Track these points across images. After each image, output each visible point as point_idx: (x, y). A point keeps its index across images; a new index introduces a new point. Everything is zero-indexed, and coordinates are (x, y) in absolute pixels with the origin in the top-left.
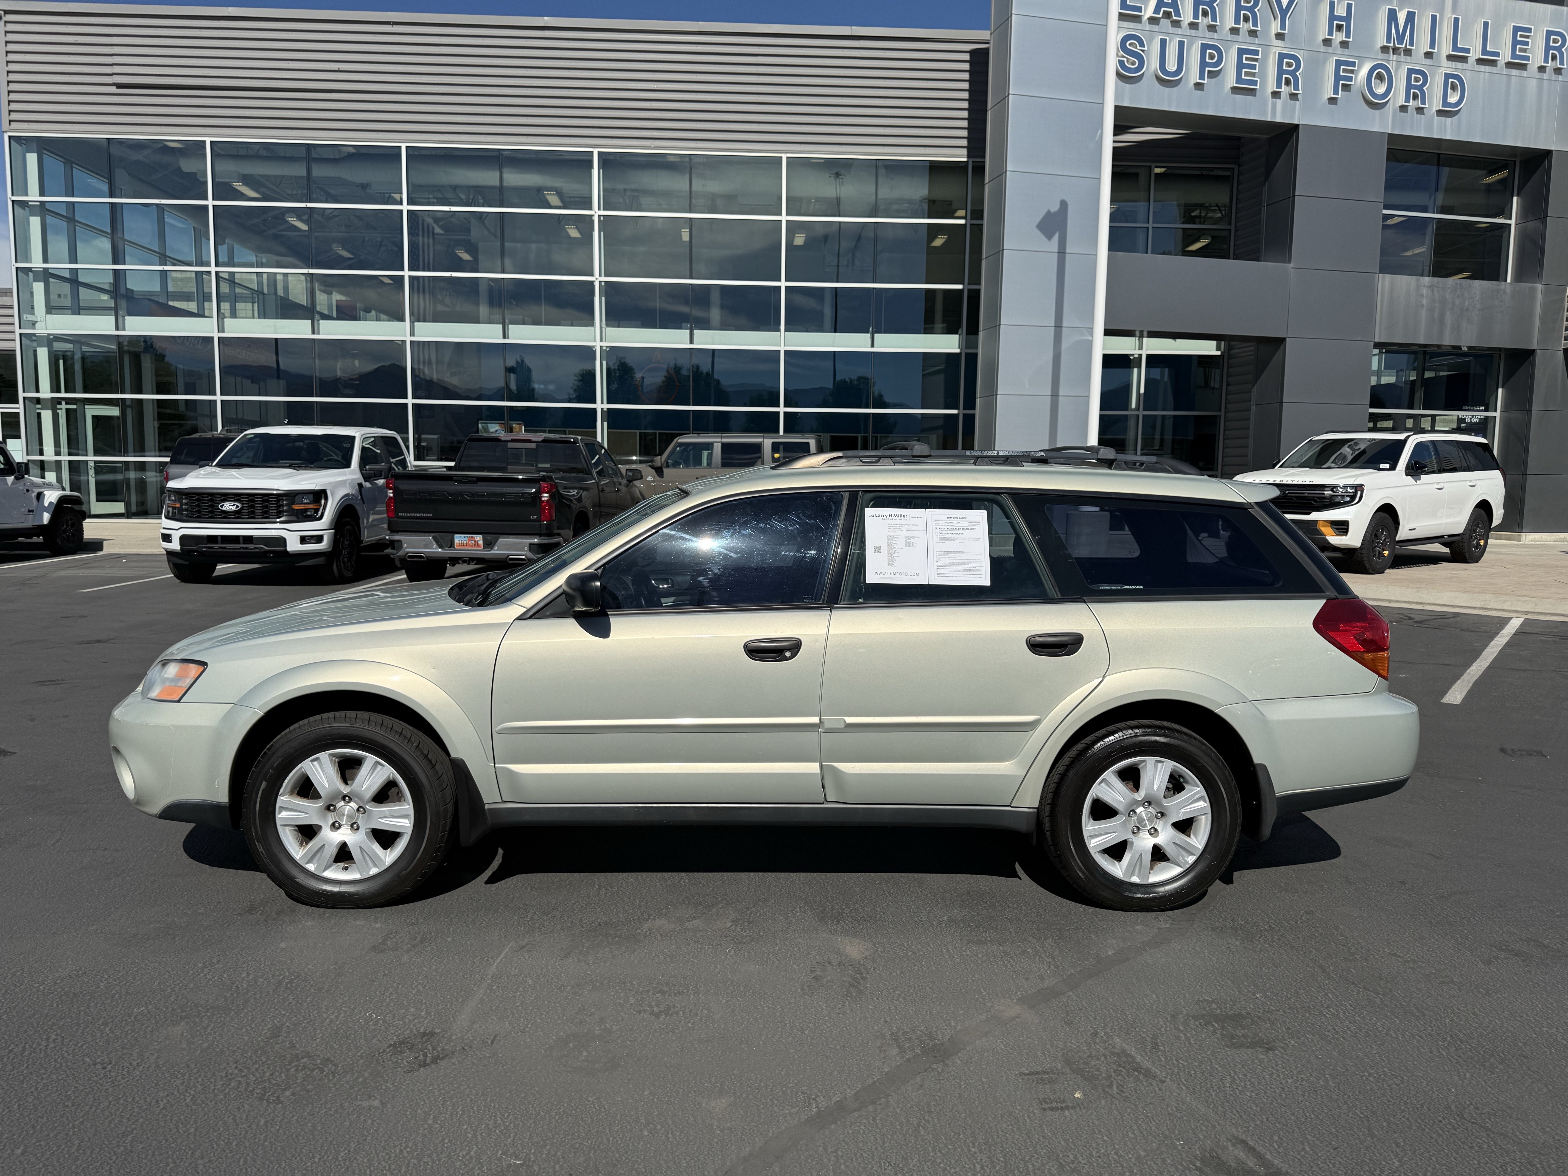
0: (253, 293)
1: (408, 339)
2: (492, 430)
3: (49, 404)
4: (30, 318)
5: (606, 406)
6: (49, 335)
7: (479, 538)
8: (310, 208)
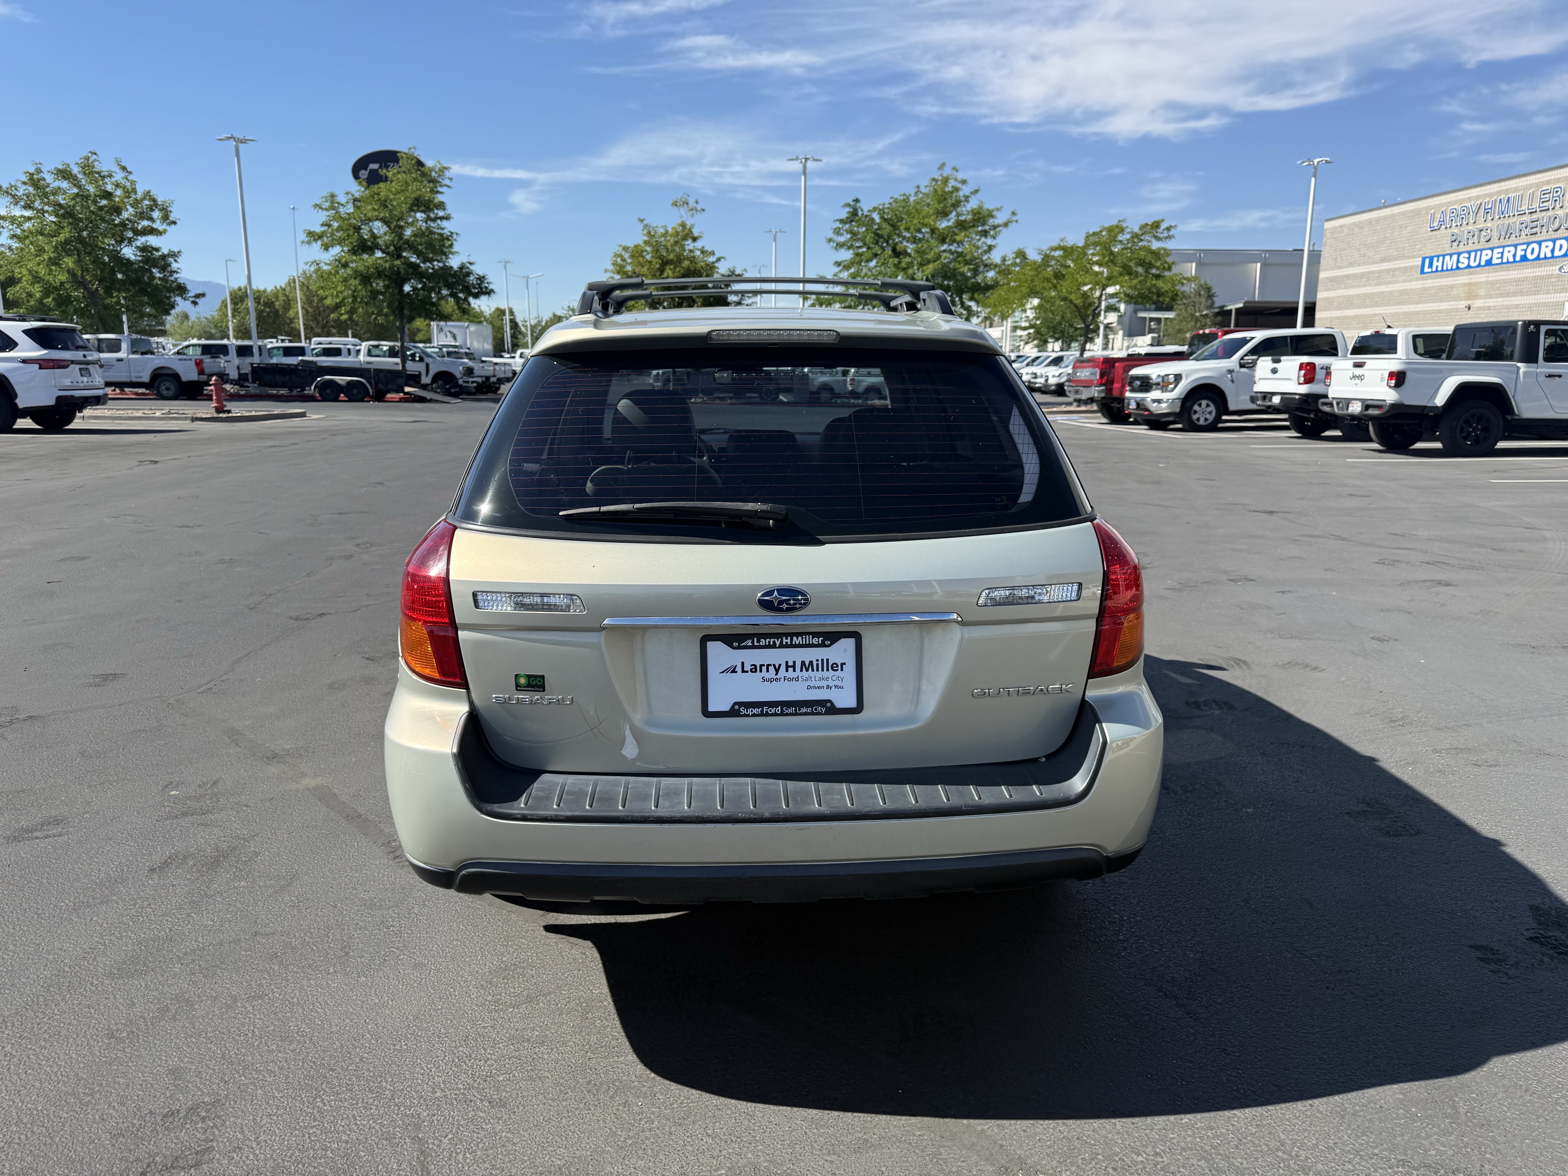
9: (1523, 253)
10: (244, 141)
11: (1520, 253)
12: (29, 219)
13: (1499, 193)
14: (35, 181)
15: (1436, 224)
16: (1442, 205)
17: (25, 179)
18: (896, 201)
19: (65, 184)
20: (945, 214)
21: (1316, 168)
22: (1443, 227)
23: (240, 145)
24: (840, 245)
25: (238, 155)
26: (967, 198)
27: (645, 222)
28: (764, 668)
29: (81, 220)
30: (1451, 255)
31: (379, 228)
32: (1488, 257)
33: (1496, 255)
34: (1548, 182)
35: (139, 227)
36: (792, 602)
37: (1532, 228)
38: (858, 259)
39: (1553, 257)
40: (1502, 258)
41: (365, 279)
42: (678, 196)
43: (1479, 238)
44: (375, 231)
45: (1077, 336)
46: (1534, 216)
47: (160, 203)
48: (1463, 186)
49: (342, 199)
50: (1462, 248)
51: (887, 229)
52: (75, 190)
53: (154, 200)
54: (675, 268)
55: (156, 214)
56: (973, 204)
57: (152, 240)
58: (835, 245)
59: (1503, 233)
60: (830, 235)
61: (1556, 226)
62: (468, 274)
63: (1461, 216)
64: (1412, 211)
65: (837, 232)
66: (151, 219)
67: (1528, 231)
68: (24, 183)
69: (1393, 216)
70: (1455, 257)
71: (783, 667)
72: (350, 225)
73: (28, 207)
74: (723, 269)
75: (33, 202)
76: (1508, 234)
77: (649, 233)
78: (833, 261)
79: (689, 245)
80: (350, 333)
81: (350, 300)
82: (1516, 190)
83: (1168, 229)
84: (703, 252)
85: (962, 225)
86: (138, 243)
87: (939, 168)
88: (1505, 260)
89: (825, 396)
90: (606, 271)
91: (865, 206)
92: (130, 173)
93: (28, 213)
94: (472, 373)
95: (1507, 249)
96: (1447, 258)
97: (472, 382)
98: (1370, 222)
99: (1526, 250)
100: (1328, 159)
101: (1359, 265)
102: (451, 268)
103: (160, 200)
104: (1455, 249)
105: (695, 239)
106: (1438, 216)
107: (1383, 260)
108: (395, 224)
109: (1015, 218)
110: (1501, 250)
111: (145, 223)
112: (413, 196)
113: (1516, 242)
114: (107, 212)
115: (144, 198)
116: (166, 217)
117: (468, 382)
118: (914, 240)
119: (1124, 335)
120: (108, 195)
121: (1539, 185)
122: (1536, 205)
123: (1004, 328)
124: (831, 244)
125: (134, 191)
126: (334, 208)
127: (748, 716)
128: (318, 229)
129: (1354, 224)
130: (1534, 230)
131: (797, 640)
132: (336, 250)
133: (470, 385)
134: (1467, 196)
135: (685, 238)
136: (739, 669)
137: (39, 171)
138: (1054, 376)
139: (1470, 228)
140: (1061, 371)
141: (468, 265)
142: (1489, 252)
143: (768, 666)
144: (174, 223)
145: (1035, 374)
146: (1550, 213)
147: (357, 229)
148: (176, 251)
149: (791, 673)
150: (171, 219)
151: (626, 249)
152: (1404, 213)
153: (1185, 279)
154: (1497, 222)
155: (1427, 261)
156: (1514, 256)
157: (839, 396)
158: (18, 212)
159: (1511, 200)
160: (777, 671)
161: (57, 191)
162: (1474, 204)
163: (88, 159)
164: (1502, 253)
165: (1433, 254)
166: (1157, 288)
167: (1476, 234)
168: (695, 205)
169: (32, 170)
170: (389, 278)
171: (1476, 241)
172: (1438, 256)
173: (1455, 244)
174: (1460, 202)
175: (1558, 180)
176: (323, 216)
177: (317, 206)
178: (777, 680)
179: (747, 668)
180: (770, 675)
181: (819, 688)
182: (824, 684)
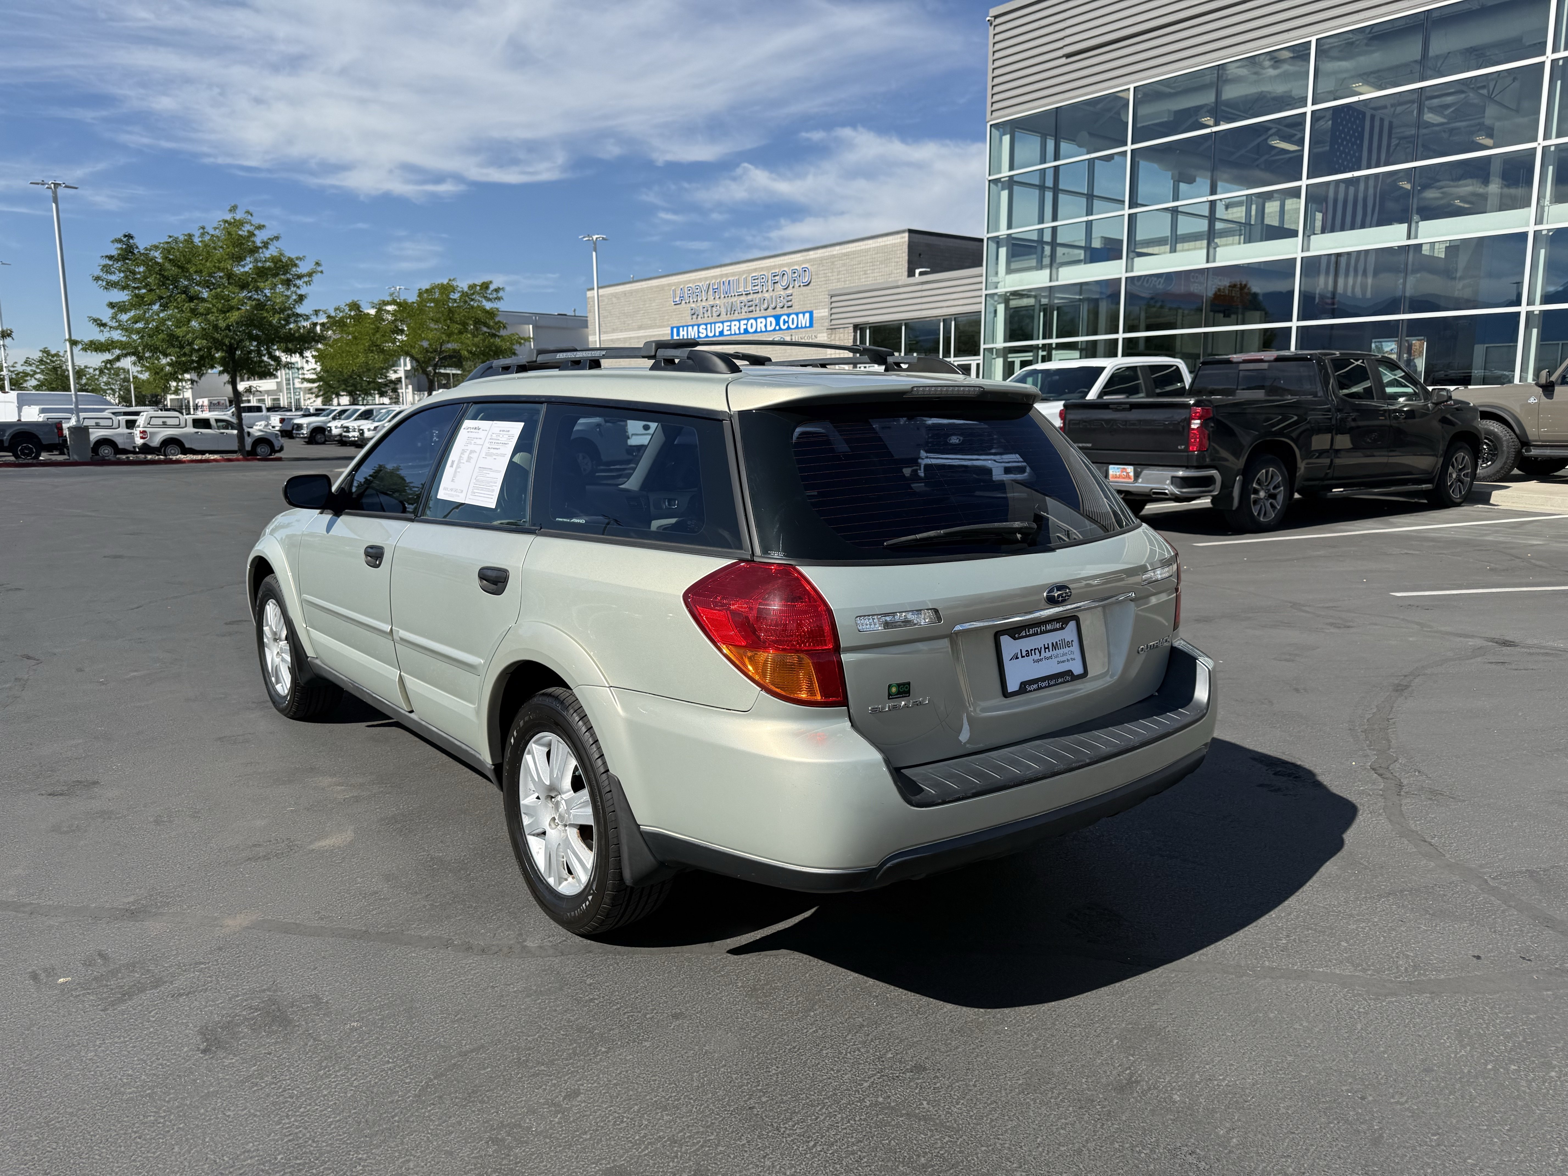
0: (1240, 226)
1: (1299, 255)
2: (1387, 349)
3: (1001, 353)
4: (995, 279)
5: (1538, 308)
6: (1006, 292)
7: (1130, 469)
8: (1215, 132)
9: (745, 327)
11: (743, 327)
13: (722, 276)
15: (677, 299)
16: (679, 283)
18: (176, 240)
20: (239, 259)
21: (595, 243)
22: (683, 302)
24: (110, 285)
26: (266, 245)
28: (1033, 652)
30: (693, 326)
32: (721, 329)
33: (726, 328)
34: (755, 270)
36: (1064, 595)
37: (749, 307)
38: (139, 302)
39: (766, 331)
40: (730, 330)
43: (712, 313)
45: (370, 389)
46: (750, 297)
48: (694, 268)
50: (700, 321)
51: (173, 270)
56: (272, 251)
58: (104, 283)
59: (729, 310)
60: (98, 272)
61: (765, 306)
63: (695, 293)
64: (657, 287)
65: (106, 269)
67: (746, 309)
69: (642, 290)
70: (696, 328)
71: (1043, 650)
76: (732, 310)
78: (107, 302)
82: (733, 274)
83: (497, 290)
85: (262, 273)
87: (230, 210)
88: (733, 333)
89: (106, 451)
91: (142, 243)
95: (733, 323)
96: (690, 328)
98: (625, 293)
99: (747, 324)
100: (604, 236)
101: (621, 331)
104: (694, 322)
106: (678, 292)
107: (640, 328)
109: (319, 269)
110: (729, 324)
113: (739, 318)
118: (207, 285)
119: (413, 390)
121: (749, 272)
122: (750, 288)
123: (279, 380)
124: (100, 282)
127: (1031, 691)
129: (612, 294)
130: (751, 309)
131: (1049, 627)
134: (698, 277)
136: (1019, 656)
138: (369, 430)
139: (704, 304)
140: (376, 424)
142: (720, 325)
143: (1035, 649)
145: (347, 428)
146: (760, 295)
149: (1048, 654)
152: (651, 288)
153: (522, 339)
154: (723, 301)
155: (675, 330)
156: (739, 328)
157: (125, 451)
159: (731, 282)
160: (1040, 653)
162: (703, 285)
164: (730, 326)
165: (679, 325)
166: (496, 346)
167: (709, 309)
171: (710, 316)
172: (683, 327)
173: (695, 317)
174: (694, 281)
175: (762, 269)
178: (1041, 660)
179: (1024, 654)
180: (1037, 657)
181: (1063, 662)
182: (1065, 658)
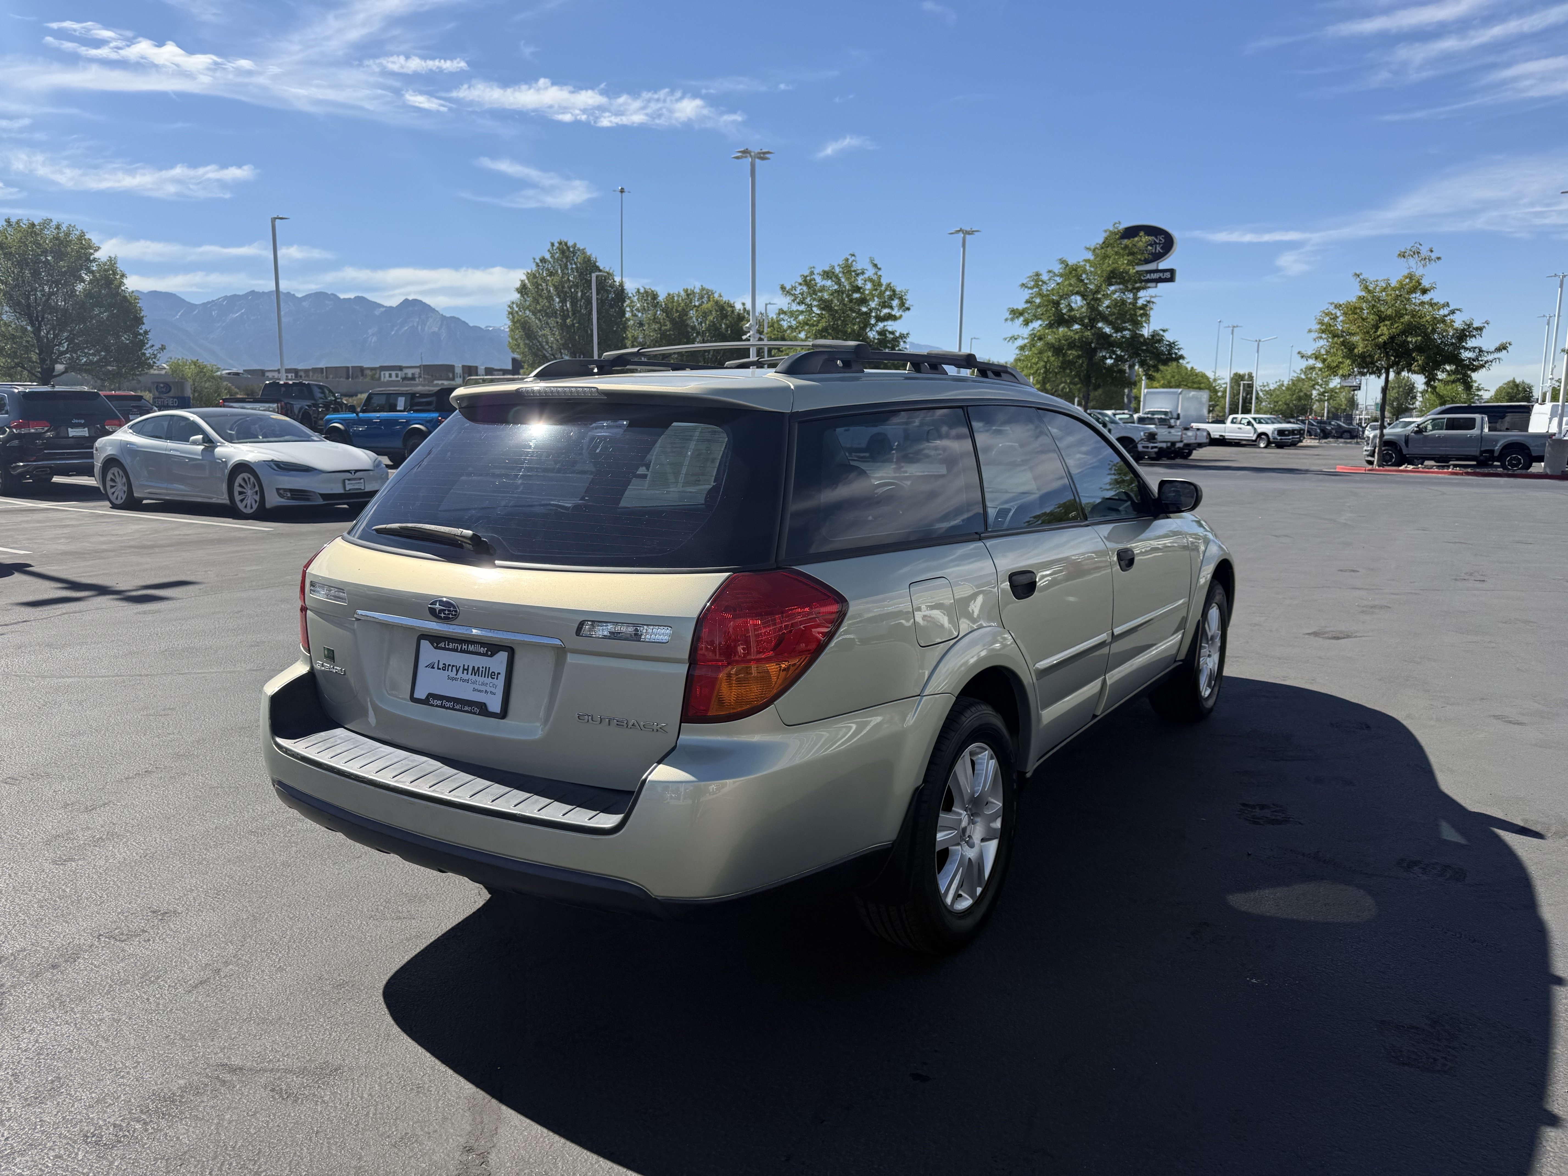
10: (971, 233)
12: (802, 312)
14: (807, 282)
17: (800, 280)
19: (829, 283)
23: (968, 237)
25: (964, 246)
27: (1361, 277)
28: (450, 668)
29: (836, 311)
31: (1077, 301)
35: (882, 314)
36: (447, 612)
41: (1058, 350)
42: (1406, 246)
44: (1073, 305)
47: (897, 293)
49: (1045, 277)
52: (836, 287)
53: (894, 291)
54: (1392, 324)
55: (895, 303)
57: (890, 325)
62: (1160, 341)
66: (891, 307)
68: (800, 284)
71: (461, 669)
72: (1049, 301)
73: (801, 302)
74: (1459, 321)
75: (804, 299)
77: (1366, 288)
79: (1417, 298)
80: (1076, 400)
81: (1042, 371)
84: (1431, 305)
86: (878, 328)
90: (1310, 331)
92: (880, 269)
93: (802, 308)
94: (1154, 439)
97: (1152, 448)
102: (1142, 335)
103: (898, 289)
105: (1424, 291)
108: (1091, 297)
111: (886, 311)
112: (1108, 269)
114: (855, 303)
115: (886, 290)
116: (902, 305)
117: (1147, 447)
120: (857, 289)
125: (880, 284)
126: (1037, 286)
127: (434, 705)
128: (1021, 306)
131: (471, 648)
132: (1036, 325)
133: (1150, 450)
135: (1413, 290)
136: (436, 666)
137: (812, 273)
141: (1161, 333)
143: (453, 666)
144: (908, 309)
147: (1057, 304)
148: (905, 333)
149: (465, 676)
150: (906, 306)
151: (1338, 306)
158: (795, 307)
160: (457, 671)
161: (823, 289)
163: (847, 260)
168: (1430, 254)
169: (807, 273)
170: (1081, 348)
176: (1026, 294)
177: (1023, 285)
178: (456, 679)
179: (441, 666)
180: (453, 674)
181: (480, 691)
182: (483, 688)
